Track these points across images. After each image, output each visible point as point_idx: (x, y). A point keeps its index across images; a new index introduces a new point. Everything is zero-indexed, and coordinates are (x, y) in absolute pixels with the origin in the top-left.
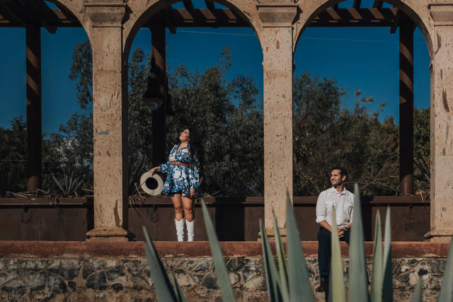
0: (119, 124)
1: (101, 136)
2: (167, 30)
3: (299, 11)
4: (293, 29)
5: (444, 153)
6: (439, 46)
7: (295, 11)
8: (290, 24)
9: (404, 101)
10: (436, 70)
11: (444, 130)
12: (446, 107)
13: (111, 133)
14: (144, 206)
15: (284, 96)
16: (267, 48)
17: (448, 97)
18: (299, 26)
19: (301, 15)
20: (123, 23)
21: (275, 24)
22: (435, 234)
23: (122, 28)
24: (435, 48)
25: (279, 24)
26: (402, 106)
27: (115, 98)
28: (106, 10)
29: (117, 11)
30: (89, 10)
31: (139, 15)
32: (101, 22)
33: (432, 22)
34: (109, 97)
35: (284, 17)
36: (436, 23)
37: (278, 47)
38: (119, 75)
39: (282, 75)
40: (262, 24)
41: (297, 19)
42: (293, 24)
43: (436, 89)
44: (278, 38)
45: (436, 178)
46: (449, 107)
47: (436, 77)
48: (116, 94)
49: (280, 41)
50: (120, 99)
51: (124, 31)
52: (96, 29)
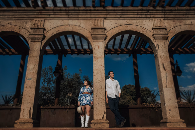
0: (36, 76)
1: (28, 80)
2: (63, 55)
3: (106, 36)
4: (104, 42)
5: (166, 87)
6: (159, 48)
8: (103, 40)
10: (159, 56)
11: (165, 78)
12: (164, 69)
13: (32, 79)
15: (101, 65)
16: (95, 48)
17: (165, 66)
18: (106, 41)
19: (107, 38)
20: (42, 40)
21: (98, 40)
22: (169, 121)
23: (42, 42)
24: (157, 48)
25: (99, 40)
27: (35, 66)
28: (36, 36)
30: (30, 36)
31: (48, 38)
32: (34, 40)
33: (154, 40)
34: (33, 66)
35: (101, 38)
36: (156, 40)
37: (99, 48)
38: (38, 58)
39: (100, 58)
40: (93, 41)
41: (105, 39)
42: (104, 40)
43: (160, 63)
44: (99, 45)
45: (165, 97)
46: (166, 69)
47: (159, 58)
48: (36, 64)
49: (100, 46)
50: (37, 66)
51: (42, 43)
52: (32, 42)
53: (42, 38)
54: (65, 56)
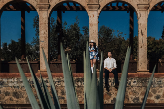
0: (47, 39)
1: (42, 43)
2: (62, 12)
3: (100, 6)
4: (98, 11)
5: (141, 48)
6: (140, 16)
7: (98, 6)
8: (97, 10)
9: (131, 33)
10: (139, 23)
11: (142, 41)
12: (142, 34)
13: (45, 42)
14: (55, 63)
15: (95, 31)
16: (90, 17)
17: (142, 32)
18: (100, 10)
19: (100, 7)
20: (48, 9)
21: (93, 10)
22: (139, 71)
23: (48, 11)
24: (139, 17)
25: (94, 10)
26: (130, 34)
27: (46, 31)
28: (43, 6)
29: (46, 6)
30: (38, 6)
31: (53, 7)
32: (42, 9)
33: (138, 9)
34: (44, 31)
35: (95, 8)
36: (139, 10)
37: (93, 17)
38: (47, 25)
39: (95, 25)
40: (89, 10)
41: (99, 8)
42: (98, 10)
43: (139, 29)
45: (139, 55)
46: (143, 34)
47: (139, 25)
48: (46, 30)
49: (94, 15)
50: (47, 32)
51: (48, 12)
52: (40, 11)
53: (47, 7)
54: (64, 12)
